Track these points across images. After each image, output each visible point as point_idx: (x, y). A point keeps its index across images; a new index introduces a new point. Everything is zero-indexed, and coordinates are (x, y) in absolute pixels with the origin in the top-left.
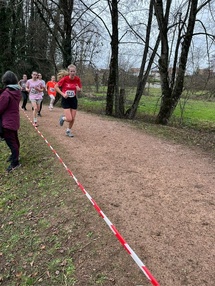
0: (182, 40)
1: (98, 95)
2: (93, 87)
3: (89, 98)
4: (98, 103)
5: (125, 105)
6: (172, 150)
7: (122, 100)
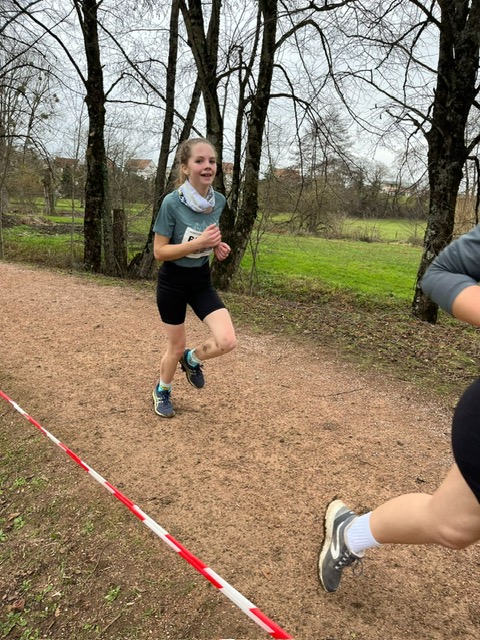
0: (249, 107)
1: (56, 220)
2: (41, 202)
3: (33, 228)
4: (58, 239)
5: (128, 244)
6: (258, 348)
7: (119, 234)
